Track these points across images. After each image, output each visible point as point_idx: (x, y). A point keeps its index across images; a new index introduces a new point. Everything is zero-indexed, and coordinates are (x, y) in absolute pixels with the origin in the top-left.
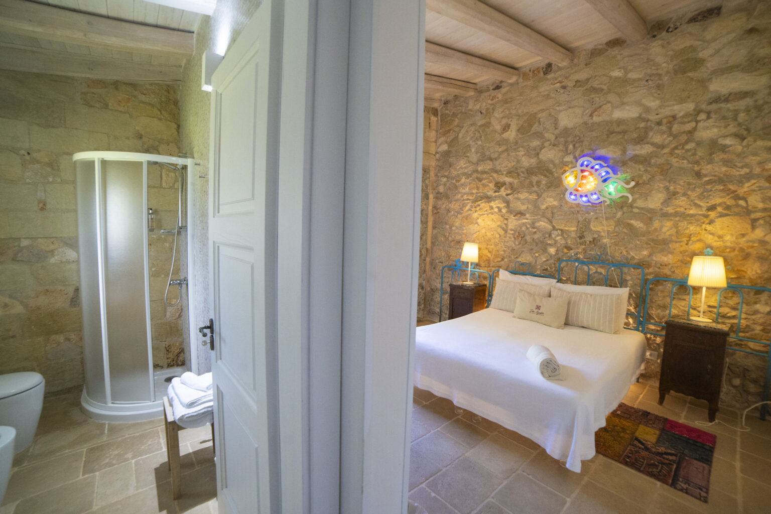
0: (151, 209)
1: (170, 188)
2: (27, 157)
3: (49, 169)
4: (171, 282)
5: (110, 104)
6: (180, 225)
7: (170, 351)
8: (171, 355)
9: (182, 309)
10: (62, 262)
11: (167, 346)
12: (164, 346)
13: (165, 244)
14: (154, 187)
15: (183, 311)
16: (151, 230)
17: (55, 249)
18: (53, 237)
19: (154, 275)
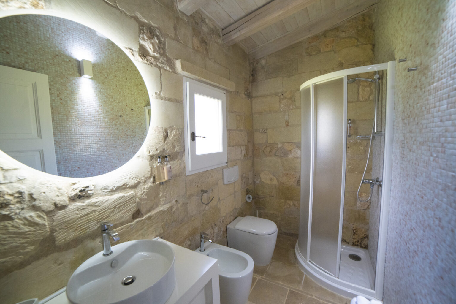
0: (350, 120)
1: (366, 100)
2: (282, 97)
3: (290, 101)
4: (364, 181)
5: (321, 49)
6: (375, 131)
7: (356, 233)
8: (356, 237)
9: (370, 203)
10: (295, 157)
11: (354, 229)
12: (352, 228)
13: (360, 147)
14: (352, 102)
15: (371, 204)
16: (349, 136)
17: (292, 150)
18: (291, 142)
19: (349, 171)
